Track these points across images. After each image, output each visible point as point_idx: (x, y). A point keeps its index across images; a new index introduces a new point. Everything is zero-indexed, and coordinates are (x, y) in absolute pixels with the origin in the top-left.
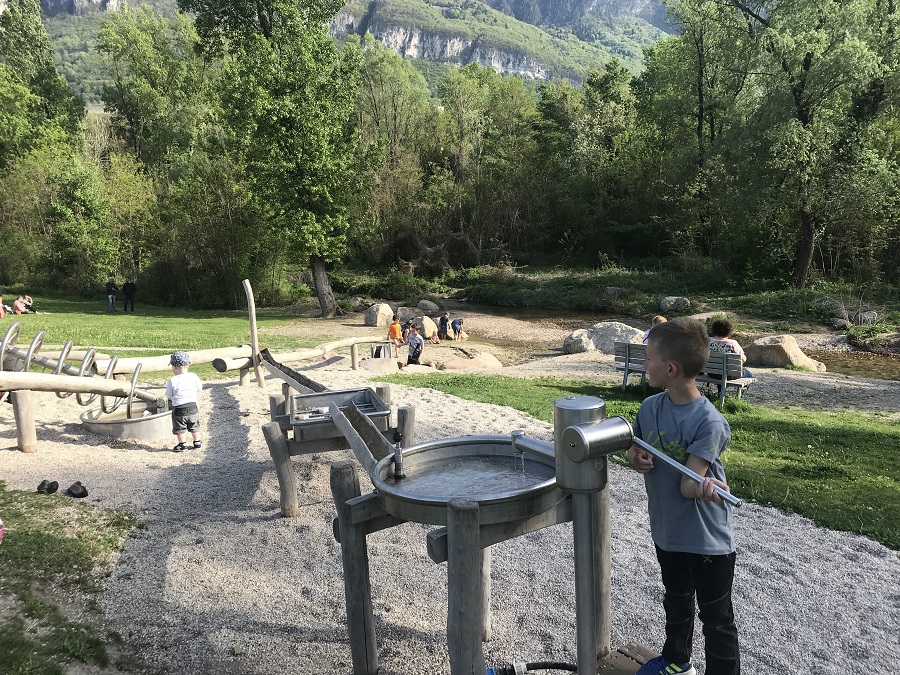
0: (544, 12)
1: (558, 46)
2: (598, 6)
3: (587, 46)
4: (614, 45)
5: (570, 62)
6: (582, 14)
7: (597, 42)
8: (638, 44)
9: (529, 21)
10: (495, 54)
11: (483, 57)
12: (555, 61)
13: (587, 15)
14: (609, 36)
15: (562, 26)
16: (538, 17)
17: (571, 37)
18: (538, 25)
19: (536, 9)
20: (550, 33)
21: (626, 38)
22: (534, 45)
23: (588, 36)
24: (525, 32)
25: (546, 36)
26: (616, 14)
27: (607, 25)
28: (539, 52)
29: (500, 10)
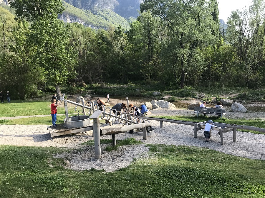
0: (82, 6)
1: (87, 16)
2: (98, 5)
3: (96, 16)
4: (104, 17)
5: (91, 21)
6: (94, 7)
7: (99, 15)
8: (110, 17)
9: (78, 8)
10: (68, 17)
11: (64, 17)
12: (87, 20)
13: (95, 7)
14: (102, 14)
15: (88, 10)
16: (81, 6)
17: (91, 13)
18: (81, 9)
19: (80, 4)
20: (84, 11)
21: (107, 15)
22: (80, 15)
23: (96, 13)
24: (77, 10)
25: (83, 12)
26: (104, 8)
27: (101, 11)
28: (81, 17)
29: (69, 3)
